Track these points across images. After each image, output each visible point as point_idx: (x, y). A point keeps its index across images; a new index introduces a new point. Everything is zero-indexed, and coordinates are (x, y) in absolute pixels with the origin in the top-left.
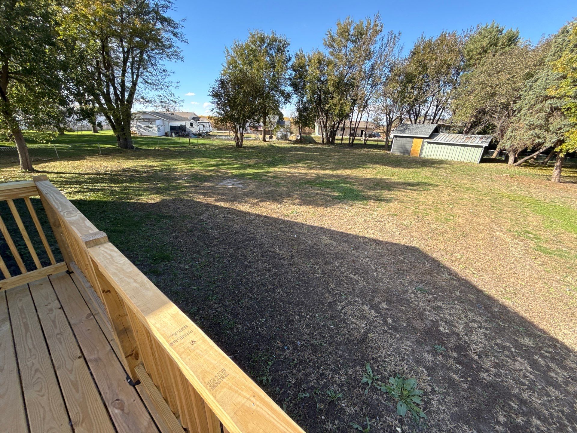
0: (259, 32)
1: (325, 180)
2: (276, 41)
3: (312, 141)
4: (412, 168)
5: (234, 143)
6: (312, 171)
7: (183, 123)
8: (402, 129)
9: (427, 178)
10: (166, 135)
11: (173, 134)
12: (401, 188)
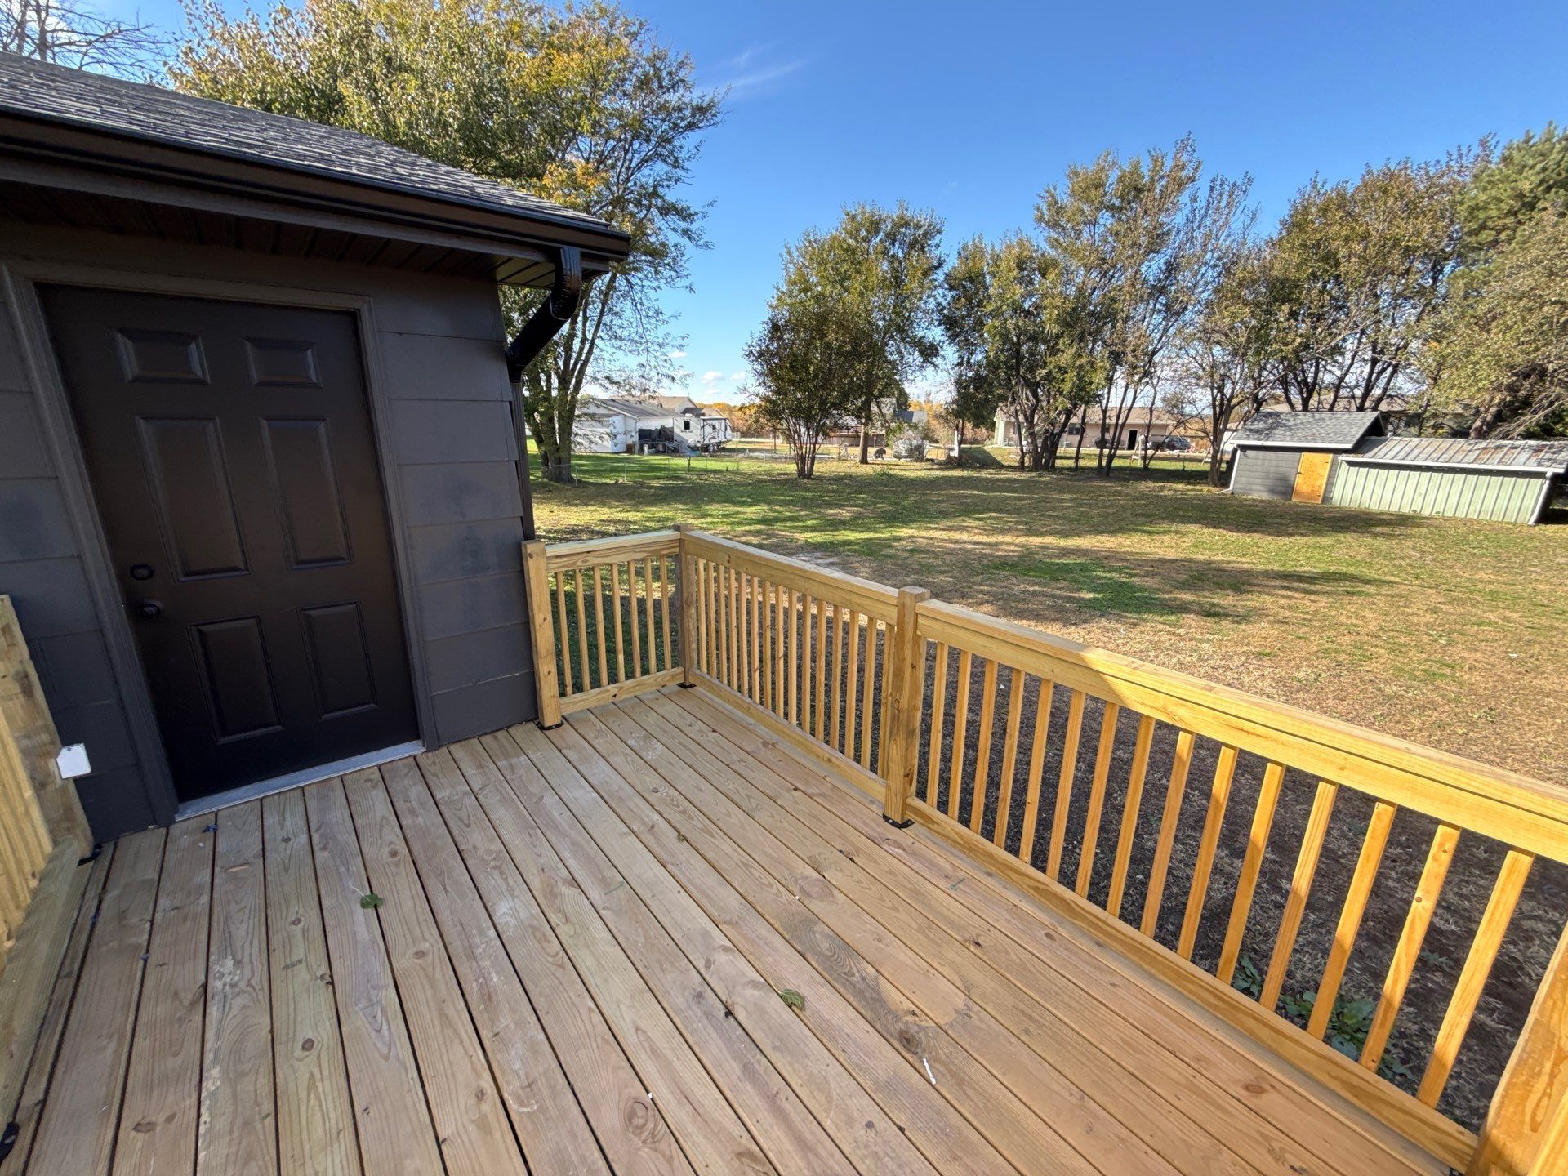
0: (868, 209)
1: (1048, 560)
2: (907, 224)
3: (988, 462)
4: (1302, 535)
5: (792, 468)
6: (1008, 538)
7: (668, 423)
8: (1261, 425)
9: (1356, 564)
10: (630, 449)
11: (646, 448)
12: (1275, 587)
